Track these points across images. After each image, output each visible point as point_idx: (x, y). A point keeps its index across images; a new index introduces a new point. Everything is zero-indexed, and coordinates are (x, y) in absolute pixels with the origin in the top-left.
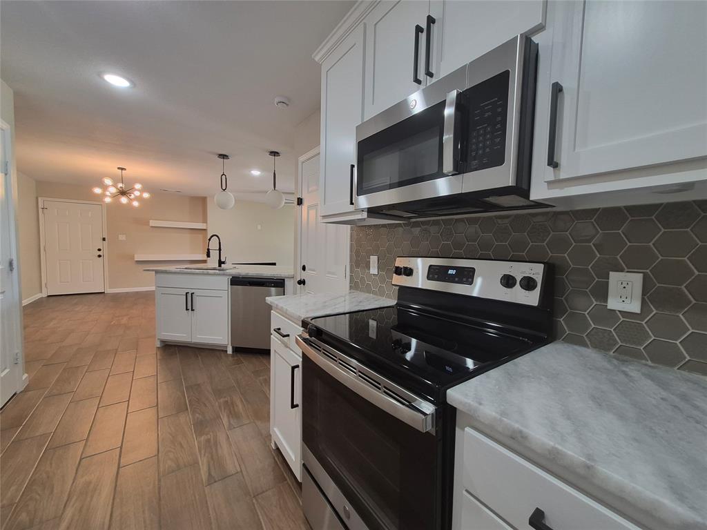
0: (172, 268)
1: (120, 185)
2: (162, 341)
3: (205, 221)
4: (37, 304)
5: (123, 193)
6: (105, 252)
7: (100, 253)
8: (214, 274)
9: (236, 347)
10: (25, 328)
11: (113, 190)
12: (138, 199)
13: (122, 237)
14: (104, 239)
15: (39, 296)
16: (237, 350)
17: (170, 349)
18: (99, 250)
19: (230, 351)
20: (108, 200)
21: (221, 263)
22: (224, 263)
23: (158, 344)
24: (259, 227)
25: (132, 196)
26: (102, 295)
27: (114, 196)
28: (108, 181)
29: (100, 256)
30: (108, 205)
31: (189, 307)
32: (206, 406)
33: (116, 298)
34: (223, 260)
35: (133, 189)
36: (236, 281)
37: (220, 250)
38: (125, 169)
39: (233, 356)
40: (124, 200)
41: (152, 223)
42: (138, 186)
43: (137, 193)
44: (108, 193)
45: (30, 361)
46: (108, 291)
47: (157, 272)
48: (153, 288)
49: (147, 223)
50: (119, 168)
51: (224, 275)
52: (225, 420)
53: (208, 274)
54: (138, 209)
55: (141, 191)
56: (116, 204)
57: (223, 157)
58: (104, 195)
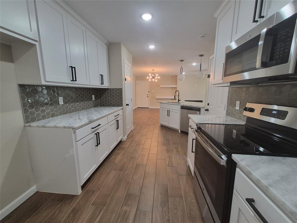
0: (164, 102)
1: (153, 75)
2: (161, 124)
3: (176, 85)
4: (135, 109)
5: (153, 78)
7: (148, 96)
8: (176, 105)
9: (182, 131)
10: (133, 115)
11: (151, 77)
12: (157, 79)
13: (153, 91)
14: (149, 92)
15: (136, 107)
16: (182, 132)
17: (163, 127)
19: (180, 132)
20: (150, 80)
21: (179, 100)
22: (180, 100)
23: (160, 125)
24: (196, 85)
25: (156, 78)
26: (148, 108)
27: (151, 79)
28: (150, 75)
30: (150, 81)
31: (168, 115)
32: (170, 146)
33: (151, 109)
34: (179, 99)
35: (156, 76)
36: (183, 107)
37: (179, 96)
39: (180, 133)
40: (153, 80)
41: (161, 86)
42: (157, 75)
43: (157, 77)
44: (150, 78)
45: (134, 123)
47: (160, 103)
48: (159, 108)
49: (160, 86)
50: (153, 70)
51: (179, 105)
52: (175, 152)
53: (174, 104)
54: (157, 82)
55: (158, 76)
56: (152, 81)
57: (182, 61)
58: (149, 79)
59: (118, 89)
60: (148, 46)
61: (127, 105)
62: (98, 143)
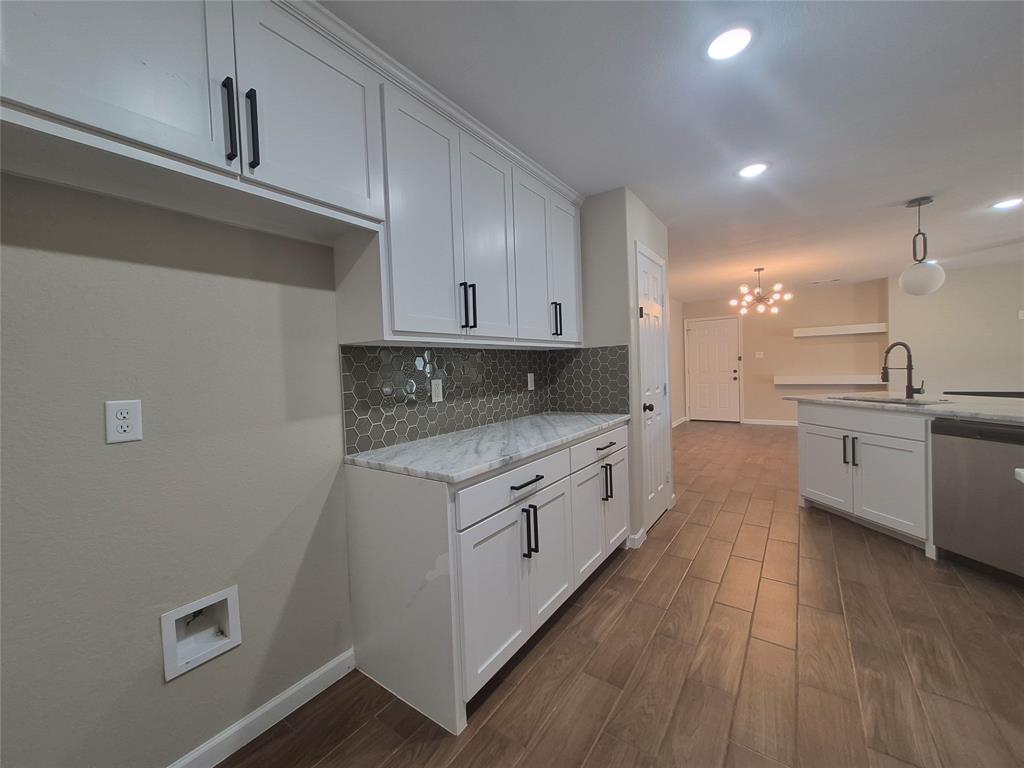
0: (822, 397)
1: (757, 290)
2: (807, 501)
3: (884, 318)
4: (684, 425)
5: (760, 299)
6: (741, 374)
7: (736, 375)
8: (896, 411)
10: (674, 449)
11: (749, 299)
12: (777, 303)
13: (759, 355)
14: (740, 358)
15: (683, 419)
16: (946, 557)
17: (818, 514)
18: (735, 371)
19: (931, 552)
20: (744, 311)
21: (911, 391)
22: (918, 391)
23: (802, 503)
25: (771, 301)
26: (737, 425)
27: (751, 306)
28: (744, 289)
29: (735, 379)
30: (746, 317)
31: (849, 458)
32: (876, 626)
33: (752, 429)
34: (916, 385)
35: (772, 292)
36: (944, 426)
37: (910, 368)
38: (762, 269)
39: (937, 563)
40: (761, 308)
41: (797, 333)
42: (778, 287)
43: (777, 297)
44: (744, 303)
45: (678, 482)
46: (744, 421)
47: (800, 402)
48: (795, 423)
49: (791, 333)
50: (756, 270)
51: (917, 413)
52: (914, 669)
53: (883, 410)
54: (778, 315)
55: (782, 292)
56: (753, 314)
57: (919, 202)
58: (740, 307)
59: (613, 350)
60: (735, 174)
61: (646, 408)
62: (533, 546)
